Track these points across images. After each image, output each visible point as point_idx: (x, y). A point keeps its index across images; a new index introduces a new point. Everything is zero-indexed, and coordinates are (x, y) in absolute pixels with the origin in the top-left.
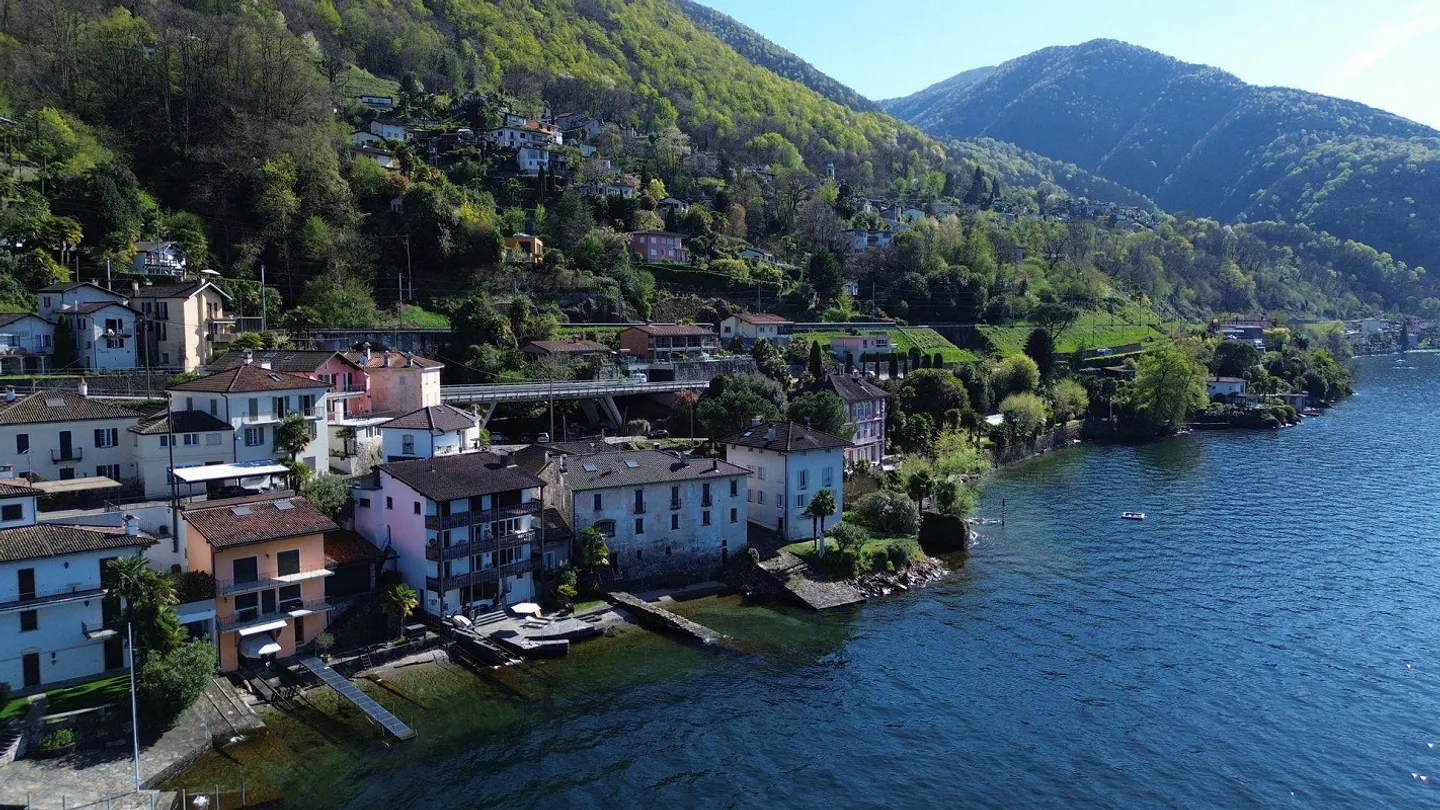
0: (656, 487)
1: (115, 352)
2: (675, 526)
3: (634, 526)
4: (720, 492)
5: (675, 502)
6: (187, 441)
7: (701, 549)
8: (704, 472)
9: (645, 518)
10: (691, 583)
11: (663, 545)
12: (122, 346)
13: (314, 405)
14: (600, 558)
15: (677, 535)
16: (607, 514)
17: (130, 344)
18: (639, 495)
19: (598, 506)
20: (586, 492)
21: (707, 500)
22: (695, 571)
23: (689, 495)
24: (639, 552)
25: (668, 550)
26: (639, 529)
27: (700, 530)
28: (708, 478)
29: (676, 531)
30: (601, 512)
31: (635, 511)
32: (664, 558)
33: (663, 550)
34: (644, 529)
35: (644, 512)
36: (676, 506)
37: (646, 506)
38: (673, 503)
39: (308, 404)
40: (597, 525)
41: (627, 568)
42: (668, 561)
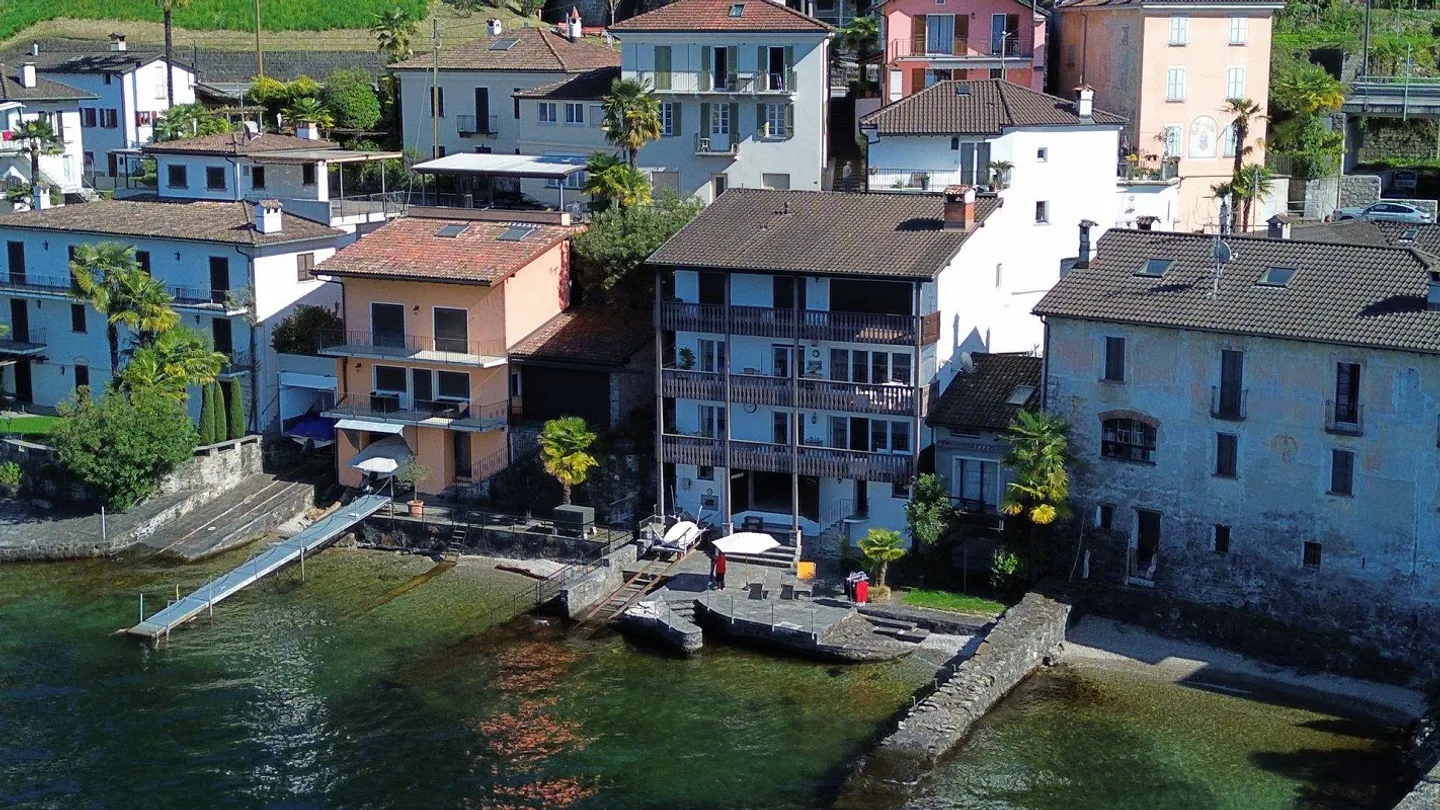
0: (1284, 351)
2: (1342, 483)
3: (1211, 453)
5: (1347, 411)
6: (569, 116)
7: (1427, 585)
9: (1242, 433)
10: (1339, 670)
11: (1294, 532)
13: (790, 68)
14: (1030, 502)
15: (1344, 516)
16: (1136, 398)
18: (1232, 364)
19: (1115, 372)
20: (1081, 325)
22: (1392, 645)
23: (1395, 401)
24: (1223, 533)
25: (1313, 552)
26: (1226, 467)
29: (1341, 500)
30: (1117, 388)
31: (1217, 409)
32: (1293, 571)
33: (1292, 547)
34: (1240, 469)
35: (1243, 419)
36: (1348, 426)
37: (1248, 404)
38: (1338, 418)
39: (778, 63)
40: (1110, 423)
41: (1174, 562)
42: (1308, 586)
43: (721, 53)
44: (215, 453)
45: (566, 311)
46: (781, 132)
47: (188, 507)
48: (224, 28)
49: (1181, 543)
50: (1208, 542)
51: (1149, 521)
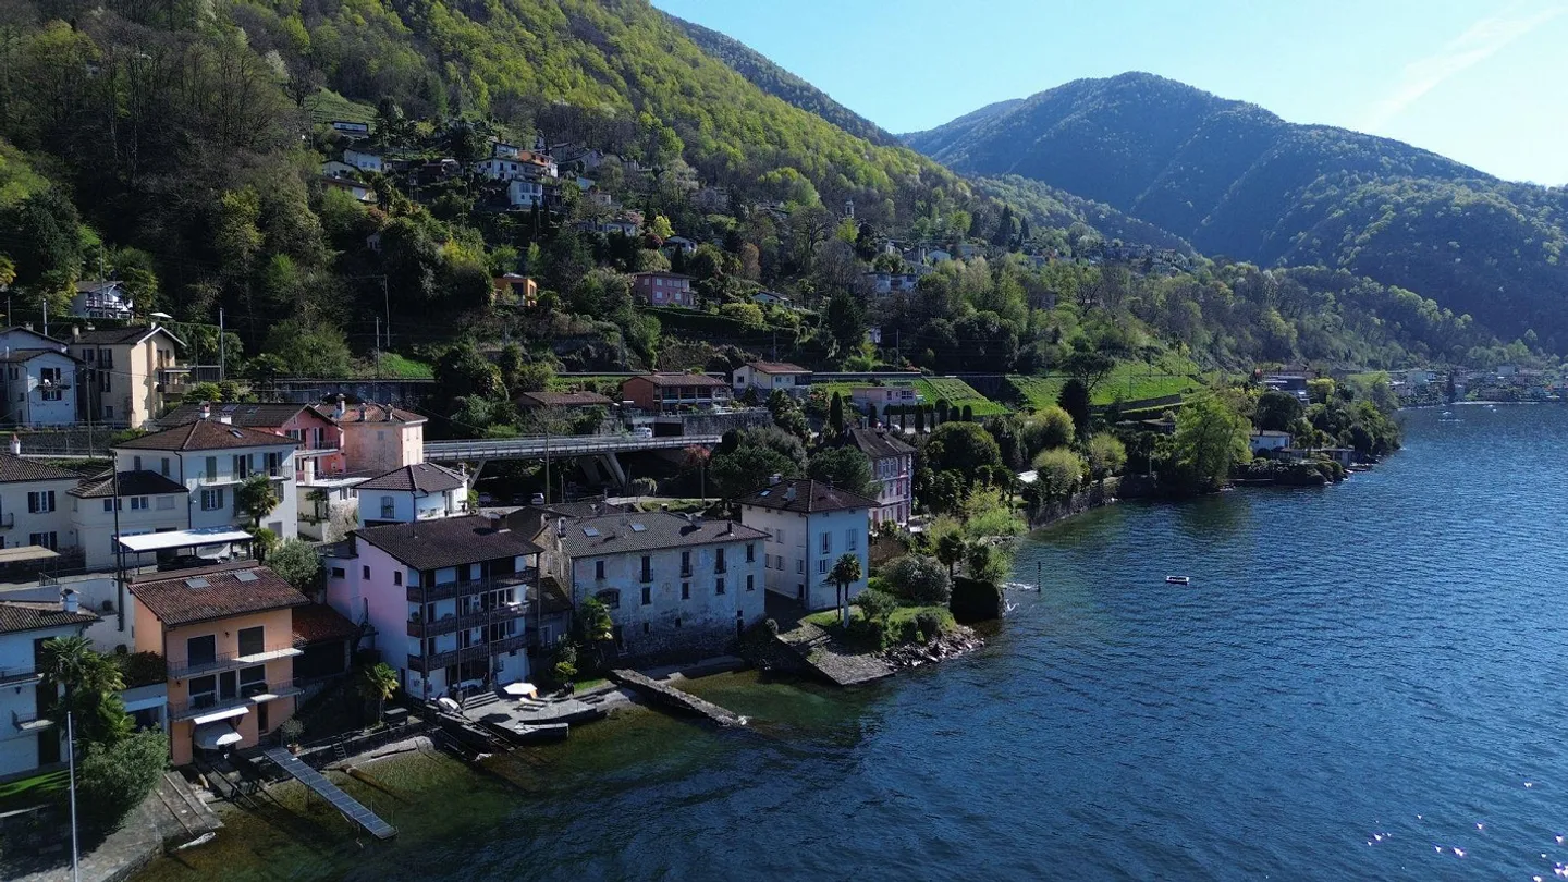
0: (665, 553)
1: (52, 404)
2: (686, 595)
3: (640, 596)
4: (735, 558)
5: (686, 570)
6: (134, 505)
7: (714, 621)
8: (719, 535)
10: (704, 658)
11: (672, 617)
12: (59, 398)
13: (280, 464)
14: (603, 632)
15: (688, 605)
16: (611, 583)
17: (69, 396)
18: (646, 561)
19: (600, 575)
20: (587, 559)
21: (720, 567)
22: (708, 645)
24: (646, 625)
25: (678, 622)
26: (646, 599)
27: (714, 600)
28: (722, 542)
29: (687, 601)
30: (603, 581)
31: (641, 579)
32: (674, 631)
33: (673, 622)
34: (652, 599)
35: (651, 581)
36: (687, 573)
37: (653, 573)
38: (683, 570)
39: (274, 463)
40: (599, 593)
41: (633, 642)
42: (678, 634)
50: (642, 630)
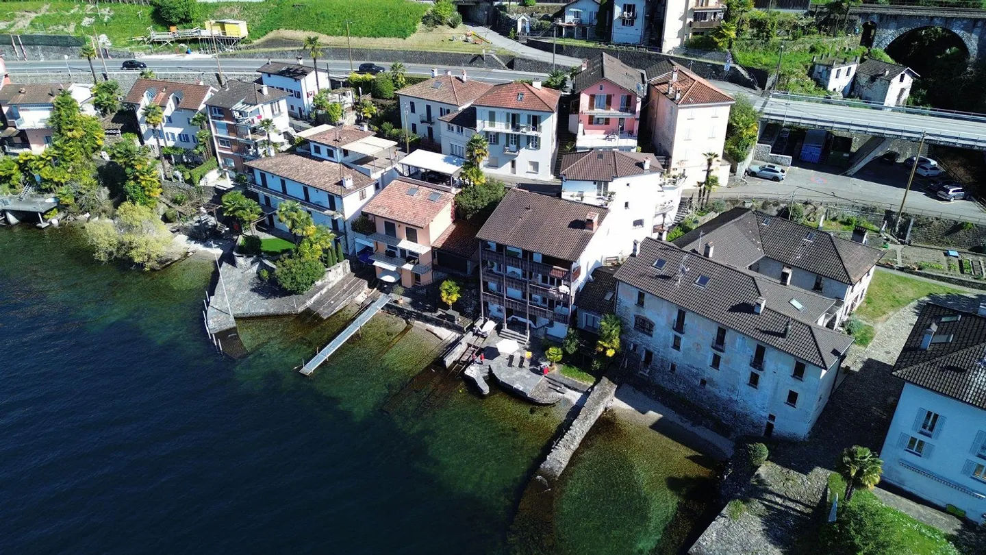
0: (700, 319)
1: (627, 29)
2: (716, 362)
3: (672, 340)
4: (778, 366)
5: (720, 341)
6: (458, 131)
7: (741, 405)
8: (762, 332)
9: (683, 339)
11: (698, 375)
12: (632, 25)
13: (540, 124)
14: (606, 348)
15: (715, 375)
16: (648, 313)
17: (639, 23)
18: (681, 316)
19: (640, 303)
22: (727, 420)
23: (737, 346)
24: (673, 366)
25: (703, 382)
26: (676, 346)
29: (715, 370)
30: (642, 309)
31: (675, 327)
32: (696, 386)
33: (697, 379)
34: (681, 349)
35: (683, 333)
36: (720, 347)
37: (686, 329)
38: (717, 343)
39: (535, 122)
40: (637, 317)
41: (656, 370)
42: (701, 393)
43: (514, 116)
44: (333, 270)
45: (454, 222)
46: (536, 146)
47: (325, 290)
48: (342, 35)
49: (659, 365)
50: (668, 367)
51: (649, 354)
